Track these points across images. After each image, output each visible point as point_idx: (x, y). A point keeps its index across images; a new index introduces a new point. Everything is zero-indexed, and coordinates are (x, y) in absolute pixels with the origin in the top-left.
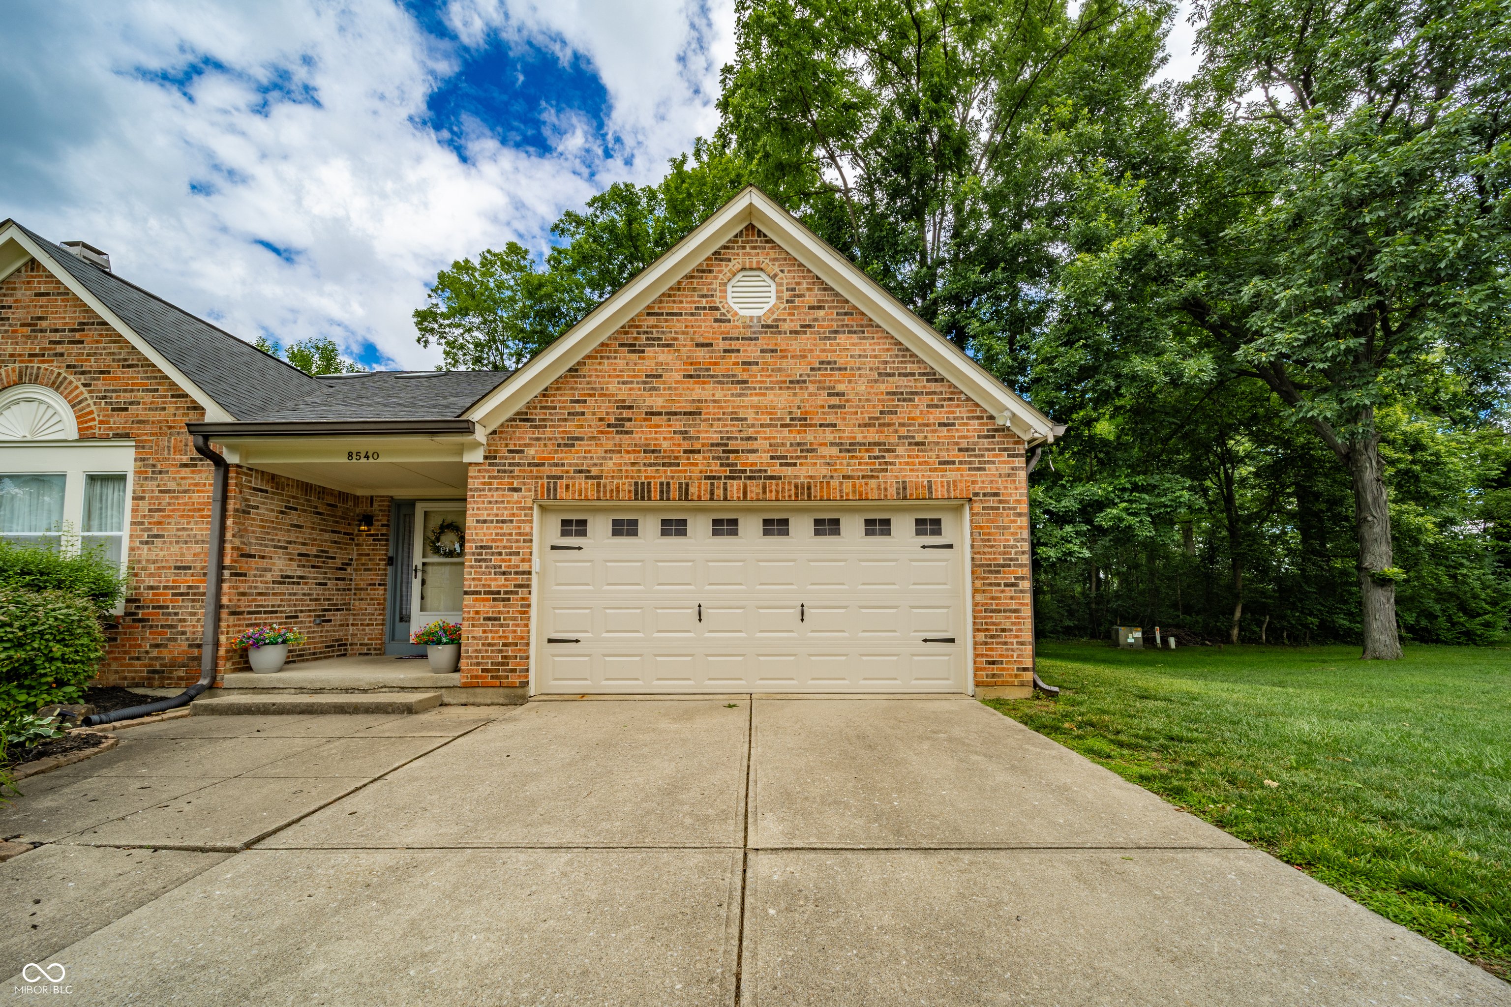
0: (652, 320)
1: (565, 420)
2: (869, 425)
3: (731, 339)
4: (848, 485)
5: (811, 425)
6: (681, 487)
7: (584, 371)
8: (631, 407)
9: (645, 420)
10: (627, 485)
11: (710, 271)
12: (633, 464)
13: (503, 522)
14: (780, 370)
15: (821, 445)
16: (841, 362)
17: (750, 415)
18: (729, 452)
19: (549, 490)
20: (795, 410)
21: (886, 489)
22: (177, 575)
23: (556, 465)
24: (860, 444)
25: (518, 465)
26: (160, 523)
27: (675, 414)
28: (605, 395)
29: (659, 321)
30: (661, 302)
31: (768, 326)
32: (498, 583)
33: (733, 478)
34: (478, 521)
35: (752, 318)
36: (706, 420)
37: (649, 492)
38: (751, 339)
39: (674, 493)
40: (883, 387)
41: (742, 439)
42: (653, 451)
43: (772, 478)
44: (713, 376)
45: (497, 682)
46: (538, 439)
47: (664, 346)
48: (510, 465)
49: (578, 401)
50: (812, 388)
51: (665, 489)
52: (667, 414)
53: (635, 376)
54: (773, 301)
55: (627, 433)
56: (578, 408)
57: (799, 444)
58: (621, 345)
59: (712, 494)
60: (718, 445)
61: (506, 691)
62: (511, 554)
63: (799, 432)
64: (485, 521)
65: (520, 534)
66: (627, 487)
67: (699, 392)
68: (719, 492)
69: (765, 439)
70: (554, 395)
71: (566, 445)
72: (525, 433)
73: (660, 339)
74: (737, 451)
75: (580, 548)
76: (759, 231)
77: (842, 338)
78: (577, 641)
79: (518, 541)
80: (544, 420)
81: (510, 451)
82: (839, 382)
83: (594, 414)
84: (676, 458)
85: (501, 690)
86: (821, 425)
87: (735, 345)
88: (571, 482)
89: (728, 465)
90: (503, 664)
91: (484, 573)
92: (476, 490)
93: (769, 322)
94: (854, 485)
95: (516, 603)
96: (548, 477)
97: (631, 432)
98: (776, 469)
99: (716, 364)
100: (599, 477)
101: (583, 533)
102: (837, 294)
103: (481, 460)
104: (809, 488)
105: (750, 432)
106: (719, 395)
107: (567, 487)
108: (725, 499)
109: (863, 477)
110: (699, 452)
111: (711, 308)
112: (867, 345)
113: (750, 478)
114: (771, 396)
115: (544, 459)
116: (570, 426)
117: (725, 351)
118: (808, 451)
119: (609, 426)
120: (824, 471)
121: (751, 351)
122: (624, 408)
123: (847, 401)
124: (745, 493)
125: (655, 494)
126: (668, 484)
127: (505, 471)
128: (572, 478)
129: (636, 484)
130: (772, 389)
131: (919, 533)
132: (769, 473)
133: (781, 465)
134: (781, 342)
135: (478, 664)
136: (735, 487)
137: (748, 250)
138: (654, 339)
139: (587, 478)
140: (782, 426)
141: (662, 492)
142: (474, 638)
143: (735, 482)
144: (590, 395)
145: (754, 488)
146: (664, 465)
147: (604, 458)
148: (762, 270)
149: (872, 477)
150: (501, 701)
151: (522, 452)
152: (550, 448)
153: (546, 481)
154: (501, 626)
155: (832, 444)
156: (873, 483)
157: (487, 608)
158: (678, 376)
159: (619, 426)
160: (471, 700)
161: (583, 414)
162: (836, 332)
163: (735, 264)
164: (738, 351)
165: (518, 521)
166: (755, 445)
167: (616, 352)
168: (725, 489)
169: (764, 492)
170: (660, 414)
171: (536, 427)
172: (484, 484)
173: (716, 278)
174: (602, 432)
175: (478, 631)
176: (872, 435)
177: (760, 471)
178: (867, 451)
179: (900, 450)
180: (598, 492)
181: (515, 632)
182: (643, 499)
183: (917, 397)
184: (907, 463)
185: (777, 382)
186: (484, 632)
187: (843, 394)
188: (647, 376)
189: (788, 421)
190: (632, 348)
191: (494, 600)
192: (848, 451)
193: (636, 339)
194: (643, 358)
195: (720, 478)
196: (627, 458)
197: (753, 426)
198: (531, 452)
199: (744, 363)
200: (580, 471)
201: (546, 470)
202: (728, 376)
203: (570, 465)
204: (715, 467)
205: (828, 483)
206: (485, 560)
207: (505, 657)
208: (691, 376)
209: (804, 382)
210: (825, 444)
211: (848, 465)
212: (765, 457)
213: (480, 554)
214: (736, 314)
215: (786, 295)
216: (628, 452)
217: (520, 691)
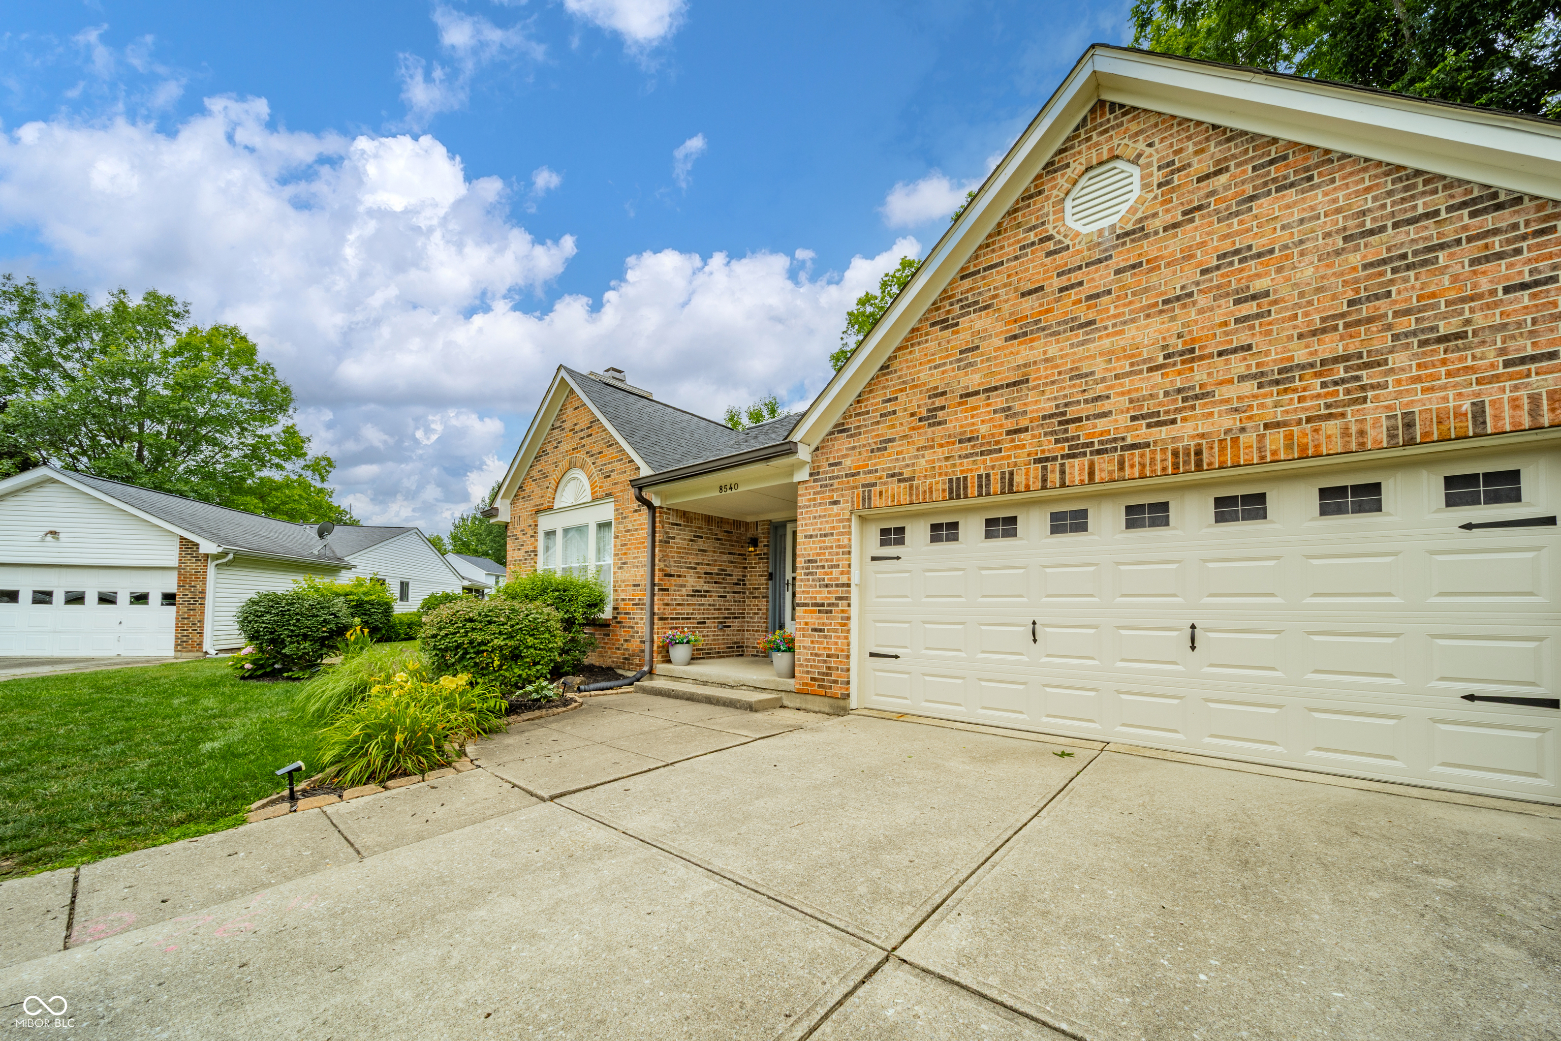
0: (967, 283)
1: (878, 423)
2: (1324, 331)
3: (1070, 271)
4: (1275, 440)
5: (1201, 358)
6: (1003, 478)
7: (895, 365)
8: (943, 394)
9: (960, 404)
10: (940, 484)
11: (1040, 193)
12: (947, 458)
13: (826, 535)
14: (1146, 290)
15: (1221, 383)
16: (1259, 244)
17: (1099, 367)
18: (1068, 422)
19: (864, 499)
20: (1173, 341)
21: (1362, 433)
22: (634, 590)
23: (870, 472)
24: (1302, 367)
25: (837, 477)
26: (625, 554)
27: (996, 388)
28: (916, 386)
29: (975, 282)
30: (977, 257)
31: (1127, 234)
32: (823, 596)
33: (1073, 456)
34: (806, 537)
35: (1100, 232)
36: (1034, 388)
37: (966, 488)
38: (1100, 261)
39: (996, 486)
40: (1355, 259)
41: (1086, 401)
42: (969, 440)
43: (1134, 446)
44: (1043, 329)
45: (822, 691)
46: (853, 448)
47: (981, 310)
48: (831, 478)
49: (889, 400)
50: (1202, 301)
51: (984, 481)
52: (986, 391)
53: (947, 357)
54: (1137, 191)
55: (939, 423)
56: (890, 407)
57: (1179, 391)
58: (933, 325)
59: (1044, 480)
60: (1051, 416)
61: (831, 701)
62: (832, 567)
63: (1179, 373)
64: (811, 536)
65: (839, 547)
66: (940, 486)
67: (1025, 353)
68: (1054, 477)
69: (1123, 394)
70: (867, 399)
71: (879, 449)
72: (842, 444)
73: (976, 303)
74: (1079, 420)
75: (898, 558)
76: (1113, 104)
77: (1263, 206)
78: (897, 657)
79: (837, 554)
80: (858, 427)
81: (831, 465)
82: (1258, 276)
83: (905, 410)
84: (998, 443)
85: (826, 699)
86: (1220, 354)
87: (1074, 278)
88: (884, 488)
89: (1066, 440)
90: (827, 674)
91: (811, 586)
92: (804, 507)
93: (1129, 227)
94: (1289, 437)
95: (837, 614)
96: (863, 486)
97: (945, 422)
98: (1142, 433)
99: (1048, 311)
100: (912, 479)
101: (900, 542)
102: (1255, 137)
103: (807, 478)
104: (1198, 453)
105: (1100, 389)
106: (1053, 350)
107: (881, 493)
108: (1063, 485)
109: (1309, 420)
110: (1026, 429)
111: (1041, 241)
112: (1319, 198)
113: (1099, 452)
114: (1131, 331)
115: (859, 467)
116: (883, 430)
117: (1061, 290)
118: (1196, 397)
119: (921, 420)
120: (1229, 422)
121: (1101, 278)
122: (936, 396)
123: (1275, 302)
124: (1091, 474)
125: (973, 490)
126: (988, 475)
127: (826, 486)
128: (885, 483)
129: (951, 480)
130: (1133, 321)
131: (1450, 502)
132: (1129, 441)
133: (1149, 426)
134: (1148, 248)
135: (808, 672)
136: (1076, 469)
137: (1095, 138)
138: (969, 306)
139: (899, 481)
140: (1150, 370)
141: (980, 486)
142: (804, 647)
143: (1076, 461)
144: (901, 390)
145: (1105, 466)
146: (982, 454)
147: (916, 457)
148: (1117, 157)
149: (1330, 416)
150: (827, 710)
151: (839, 463)
152: (865, 455)
153: (861, 490)
154: (825, 637)
155: (1242, 378)
156: (1332, 427)
157: (814, 619)
158: (998, 342)
159: (932, 418)
160: (804, 706)
161: (894, 412)
162: (1252, 198)
163: (1076, 167)
164: (1081, 284)
165: (838, 534)
166: (1106, 406)
167: (927, 334)
168: (1063, 472)
169: (1121, 467)
170: (977, 393)
171: (851, 436)
172: (810, 500)
173: (1048, 198)
174: (913, 429)
175: (807, 642)
176: (1331, 346)
177: (1115, 440)
178: (1317, 375)
179: (1398, 359)
180: (911, 495)
181: (836, 643)
182: (958, 497)
183: (1442, 255)
184: (1418, 379)
185: (1142, 309)
186: (812, 642)
187: (1267, 294)
188: (961, 352)
189: (1161, 360)
190: (945, 324)
191: (820, 611)
192: (1277, 382)
193: (948, 312)
194: (957, 332)
195: (1055, 459)
196: (941, 453)
197: (1103, 380)
198: (847, 462)
199: (1089, 298)
200: (893, 475)
201: (863, 479)
202: (1066, 322)
203: (883, 470)
204: (1049, 446)
205: (1235, 440)
206: (811, 574)
207: (829, 668)
208: (1015, 337)
209: (1190, 295)
210: (1231, 381)
211: (1277, 405)
212: (1123, 420)
213: (808, 568)
214: (1078, 234)
215: (1158, 176)
216: (941, 446)
217: (842, 703)
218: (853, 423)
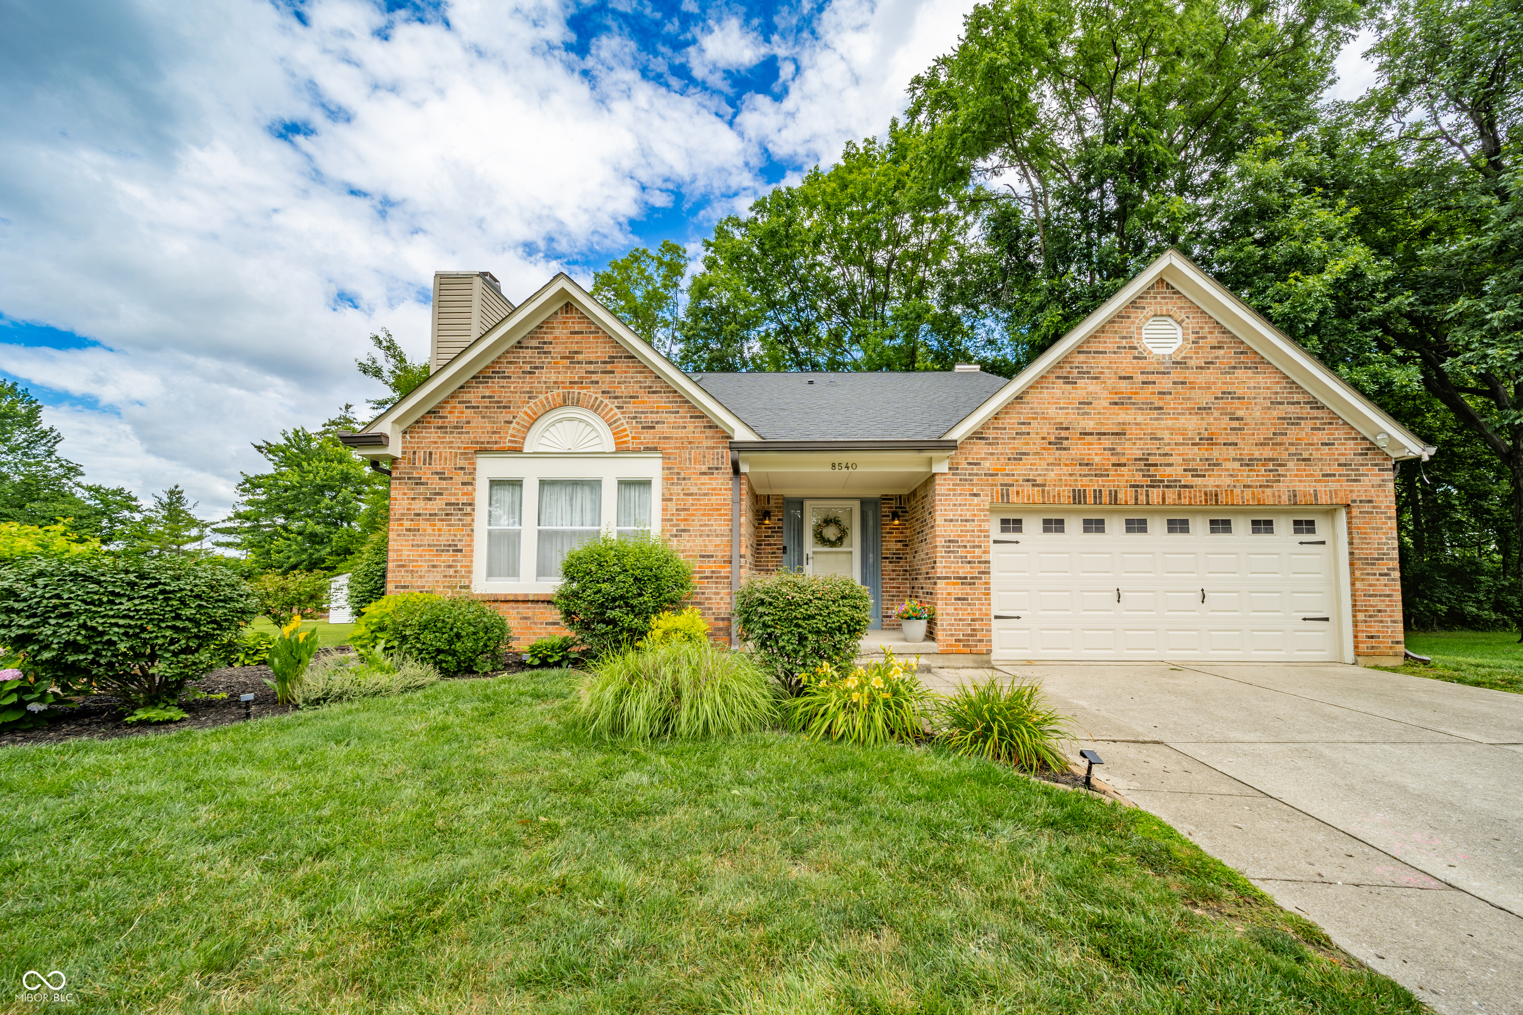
0: (1082, 357)
1: (1014, 438)
2: (1265, 444)
3: (1148, 373)
4: (1248, 493)
5: (1216, 444)
6: (1110, 494)
8: (1067, 429)
9: (1080, 439)
10: (1066, 492)
11: (1129, 317)
12: (1071, 475)
13: (966, 521)
14: (1189, 399)
15: (1225, 460)
16: (1239, 392)
17: (1166, 435)
18: (1150, 465)
19: (1002, 495)
20: (1203, 431)
21: (1279, 497)
22: (702, 562)
23: (1008, 475)
24: (1258, 460)
25: (977, 475)
26: (686, 520)
27: (1104, 434)
28: (1046, 418)
29: (1087, 358)
30: (1089, 342)
31: (1178, 363)
32: (965, 570)
33: (1153, 487)
34: (946, 520)
35: (1164, 356)
36: (1130, 439)
37: (1085, 497)
38: (1164, 373)
39: (1106, 499)
40: (1275, 413)
41: (1160, 455)
42: (1087, 465)
43: (1185, 486)
44: (1134, 404)
45: (968, 650)
46: (992, 454)
47: (1093, 378)
48: (970, 474)
49: (1024, 424)
50: (1216, 414)
51: (1098, 495)
52: (1098, 434)
53: (1070, 403)
54: (1180, 342)
55: (1065, 449)
56: (1024, 429)
57: (1207, 460)
58: (1058, 378)
59: (1136, 499)
60: (1140, 459)
61: (974, 657)
62: (974, 547)
63: (1207, 450)
64: (951, 520)
65: (981, 531)
66: (1066, 494)
67: (1123, 416)
68: (1142, 498)
69: (1179, 455)
70: (1004, 418)
71: (1015, 459)
72: (981, 449)
73: (1089, 373)
74: (1156, 465)
75: (1017, 542)
76: (1168, 284)
77: (1239, 373)
78: (1018, 618)
79: (979, 537)
80: (996, 438)
81: (970, 464)
82: (1239, 409)
83: (1037, 434)
84: (1106, 470)
85: (970, 656)
86: (1225, 444)
87: (1151, 378)
88: (1020, 489)
89: (1149, 476)
90: (972, 635)
91: (953, 562)
92: (942, 495)
93: (1179, 359)
94: (1253, 493)
95: (980, 587)
96: (1002, 485)
97: (1069, 449)
98: (1188, 479)
99: (1136, 393)
100: (1044, 485)
101: (1018, 530)
102: (1234, 337)
103: (947, 471)
104: (1216, 495)
105: (1167, 449)
106: (1140, 419)
107: (1018, 493)
108: (1148, 504)
109: (1261, 486)
110: (1125, 465)
111: (1130, 348)
112: (1260, 378)
113: (1167, 487)
114: (1182, 420)
115: (997, 470)
116: (1018, 444)
117: (1143, 383)
118: (1214, 465)
119: (1050, 443)
120: (1228, 481)
121: (1165, 384)
122: (1062, 429)
123: (1246, 424)
124: (1164, 499)
125: (1090, 499)
126: (1100, 491)
127: (966, 480)
128: (1021, 486)
129: (1074, 491)
130: (1183, 414)
131: (1295, 532)
132: (1183, 483)
133: (1193, 476)
134: (1190, 376)
135: (952, 635)
136: (1155, 495)
137: (1159, 300)
138: (1084, 373)
139: (1033, 485)
140: (1193, 444)
141: (1095, 497)
142: (947, 614)
143: (1155, 490)
144: (1034, 419)
146: (1096, 475)
147: (1047, 470)
148: (1170, 316)
149: (1268, 486)
150: (971, 665)
151: (979, 464)
152: (1002, 461)
153: (1000, 488)
154: (969, 604)
155: (1234, 459)
156: (1268, 491)
157: (958, 590)
158: (1105, 403)
159: (1059, 443)
160: (947, 664)
161: (1028, 434)
162: (1234, 368)
163: (1149, 311)
164: (1154, 383)
165: (979, 521)
166: (1171, 460)
167: (1053, 383)
168: (1147, 496)
169: (1180, 498)
170: (1092, 434)
171: (990, 444)
172: (949, 490)
173: (1133, 323)
174: (1044, 449)
175: (950, 609)
176: (1267, 453)
177: (1176, 481)
178: (1263, 465)
179: (1291, 465)
180: (1043, 497)
181: (981, 609)
182: (1080, 503)
183: (1302, 422)
184: (1296, 476)
185: (1188, 409)
186: (956, 609)
187: (1242, 419)
188: (1080, 403)
189: (1197, 441)
190: (1066, 380)
191: (962, 584)
192: (1248, 465)
193: (1069, 372)
194: (1076, 388)
195: (1142, 486)
196: (1066, 470)
197: (1169, 444)
198: (987, 464)
199: (1160, 393)
200: (1028, 480)
201: (1000, 479)
202: (1147, 404)
203: (1019, 475)
204: (1139, 478)
205: (1232, 491)
206: (953, 552)
207: (974, 630)
208: (1116, 404)
209: (1210, 408)
210: (1229, 460)
211: (1248, 476)
212: (1180, 470)
213: (949, 547)
214: (1151, 352)
215: (1192, 337)
216: (1066, 465)
217: (985, 657)
218: (991, 434)
